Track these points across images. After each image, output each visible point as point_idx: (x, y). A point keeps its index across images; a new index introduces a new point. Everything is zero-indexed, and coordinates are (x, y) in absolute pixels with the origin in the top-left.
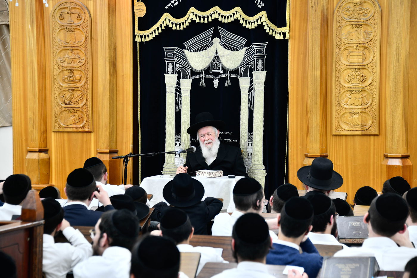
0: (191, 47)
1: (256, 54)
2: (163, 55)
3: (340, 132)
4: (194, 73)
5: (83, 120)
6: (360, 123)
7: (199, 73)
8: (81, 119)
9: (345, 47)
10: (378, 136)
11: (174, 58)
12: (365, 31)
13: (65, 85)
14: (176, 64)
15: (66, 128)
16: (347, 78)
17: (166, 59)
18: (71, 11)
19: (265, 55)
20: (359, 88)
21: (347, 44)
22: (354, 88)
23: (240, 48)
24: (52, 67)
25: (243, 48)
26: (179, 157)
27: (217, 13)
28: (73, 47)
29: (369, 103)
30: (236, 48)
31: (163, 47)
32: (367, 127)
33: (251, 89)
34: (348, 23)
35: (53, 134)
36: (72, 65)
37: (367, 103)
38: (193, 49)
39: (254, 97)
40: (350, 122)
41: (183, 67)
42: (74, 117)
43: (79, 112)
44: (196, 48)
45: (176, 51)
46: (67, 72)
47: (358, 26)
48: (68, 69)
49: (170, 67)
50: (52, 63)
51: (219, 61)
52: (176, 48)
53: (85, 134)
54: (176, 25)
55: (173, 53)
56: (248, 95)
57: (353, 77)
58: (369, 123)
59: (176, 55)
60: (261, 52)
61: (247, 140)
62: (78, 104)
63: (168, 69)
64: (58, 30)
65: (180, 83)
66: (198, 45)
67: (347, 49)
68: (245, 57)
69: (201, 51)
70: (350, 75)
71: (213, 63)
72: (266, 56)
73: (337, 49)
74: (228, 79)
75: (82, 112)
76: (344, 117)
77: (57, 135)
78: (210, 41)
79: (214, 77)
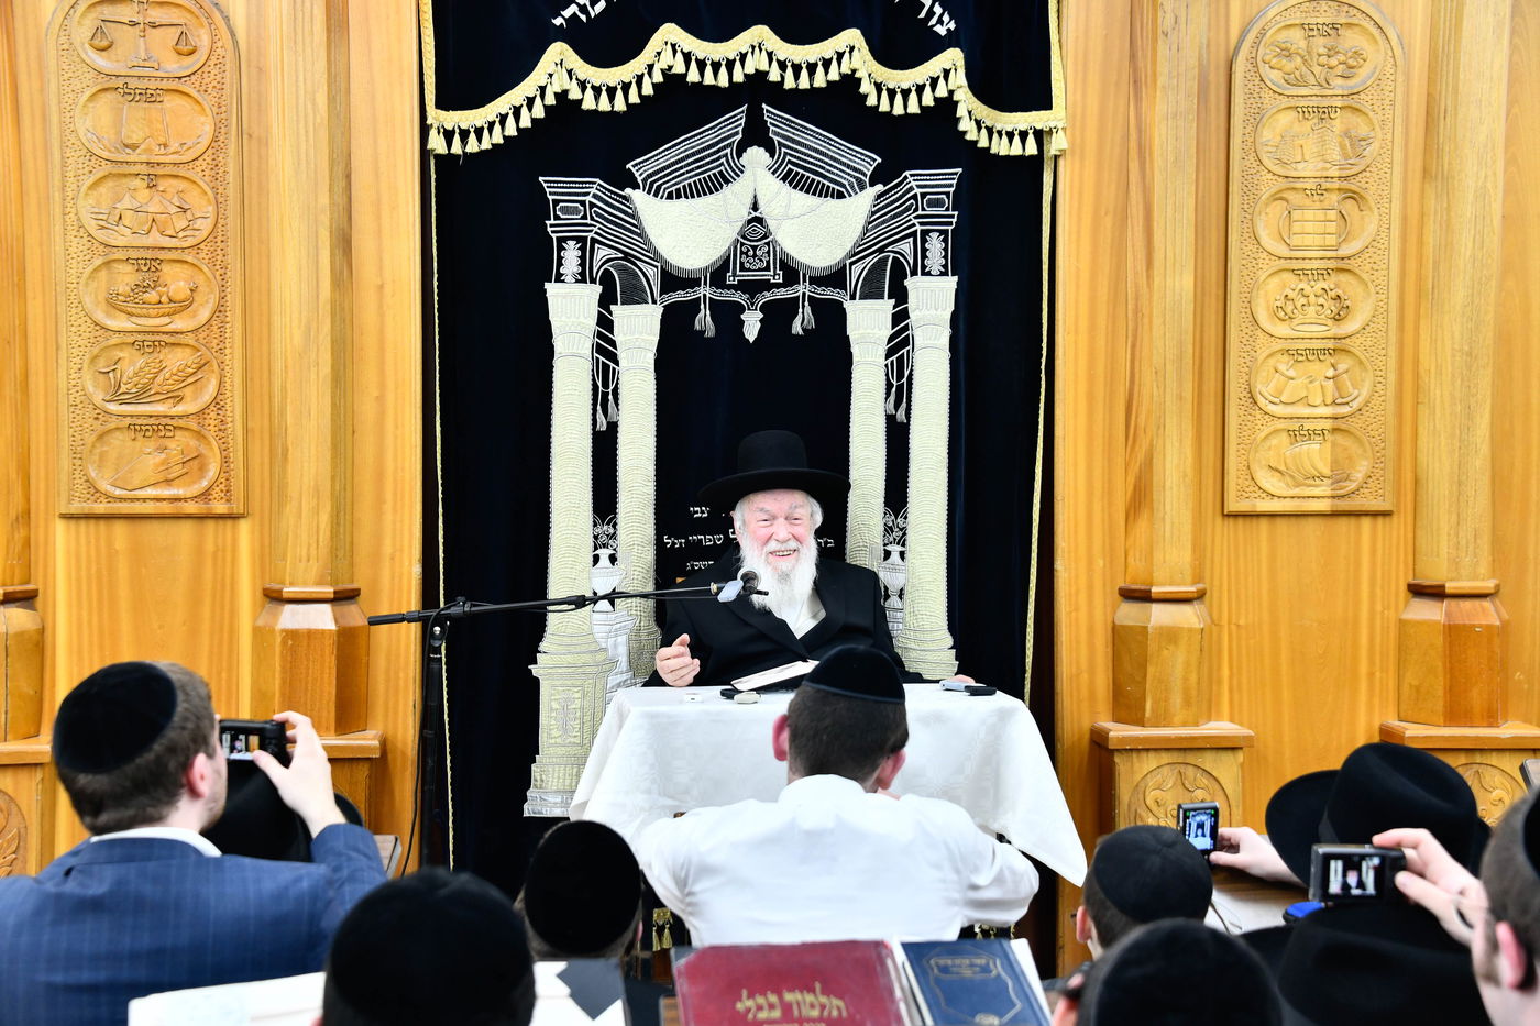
0: (661, 178)
1: (920, 212)
2: (541, 208)
3: (1254, 505)
4: (672, 280)
5: (203, 469)
6: (1327, 472)
7: (691, 282)
8: (196, 462)
9: (1273, 191)
10: (1387, 519)
11: (589, 221)
12: (1347, 134)
13: (120, 322)
14: (597, 246)
15: (125, 500)
16: (1279, 304)
17: (552, 226)
18: (145, 17)
19: (952, 216)
20: (1324, 341)
21: (1280, 180)
22: (1306, 340)
23: (852, 187)
24: (59, 248)
25: (862, 187)
26: (610, 608)
27: (761, 50)
28: (158, 164)
29: (1360, 400)
30: (837, 187)
31: (541, 179)
32: (1353, 486)
33: (900, 343)
34: (1285, 102)
35: (60, 527)
36: (155, 239)
37: (1352, 397)
38: (668, 188)
39: (911, 375)
40: (1291, 466)
41: (627, 256)
42: (163, 456)
43: (186, 433)
44: (680, 186)
45: (595, 196)
46: (129, 268)
47: (1324, 113)
48: (134, 254)
49: (571, 255)
50: (58, 228)
51: (765, 237)
52: (595, 183)
53: (210, 525)
54: (597, 90)
55: (583, 203)
56: (886, 365)
57: (1304, 301)
58: (1360, 471)
59: (595, 212)
60: (938, 203)
61: (879, 540)
62: (181, 400)
63: (560, 264)
64: (88, 94)
65: (612, 322)
66: (688, 172)
67: (1282, 199)
68: (870, 223)
69: (699, 196)
70: (1292, 295)
71: (742, 244)
72: (954, 220)
73: (1246, 198)
74: (803, 306)
75: (200, 435)
76: (1270, 448)
77: (78, 533)
78: (733, 158)
79: (746, 296)
